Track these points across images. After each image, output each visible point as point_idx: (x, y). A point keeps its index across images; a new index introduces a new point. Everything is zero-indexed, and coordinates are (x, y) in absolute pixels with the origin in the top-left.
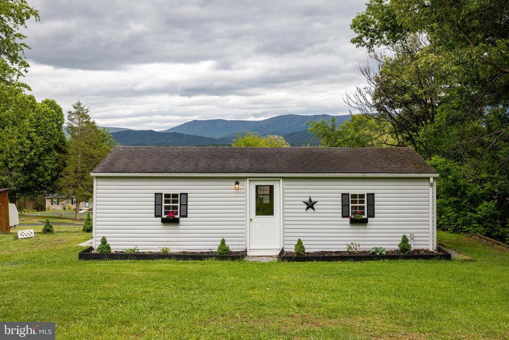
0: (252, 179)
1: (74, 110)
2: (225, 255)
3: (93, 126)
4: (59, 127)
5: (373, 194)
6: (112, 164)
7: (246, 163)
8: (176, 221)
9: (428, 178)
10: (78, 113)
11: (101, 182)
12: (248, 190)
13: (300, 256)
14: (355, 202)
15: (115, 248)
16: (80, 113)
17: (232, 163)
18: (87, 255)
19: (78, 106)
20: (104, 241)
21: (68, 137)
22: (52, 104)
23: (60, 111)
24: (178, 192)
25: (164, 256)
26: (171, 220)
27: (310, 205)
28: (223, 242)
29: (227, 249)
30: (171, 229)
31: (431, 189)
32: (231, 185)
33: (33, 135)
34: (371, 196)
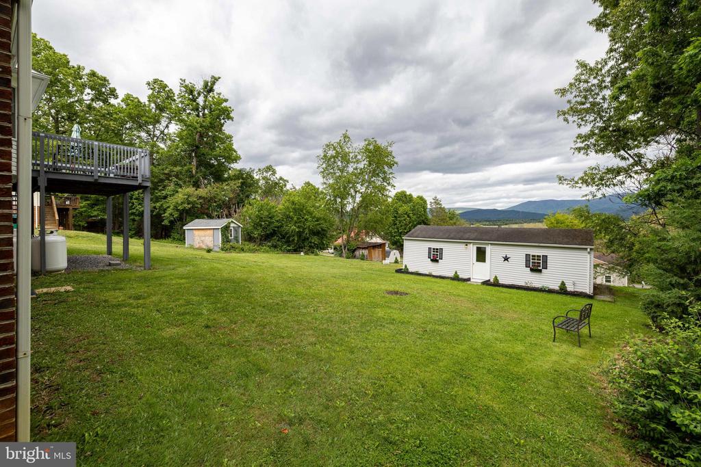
0: (474, 244)
1: (433, 201)
2: (456, 278)
3: (443, 209)
4: (425, 211)
5: (547, 256)
6: (412, 234)
7: (473, 236)
8: (437, 261)
9: (587, 249)
10: (435, 202)
11: (407, 241)
12: (472, 249)
13: (496, 284)
14: (535, 259)
15: (410, 270)
16: (437, 202)
17: (467, 236)
18: (399, 271)
19: (435, 199)
20: (406, 266)
21: (430, 216)
22: (421, 198)
23: (425, 202)
24: (438, 248)
25: (430, 275)
26: (435, 260)
27: (506, 259)
28: (456, 272)
29: (458, 276)
30: (435, 264)
31: (589, 256)
32: (463, 246)
33: (411, 215)
34: (545, 257)
